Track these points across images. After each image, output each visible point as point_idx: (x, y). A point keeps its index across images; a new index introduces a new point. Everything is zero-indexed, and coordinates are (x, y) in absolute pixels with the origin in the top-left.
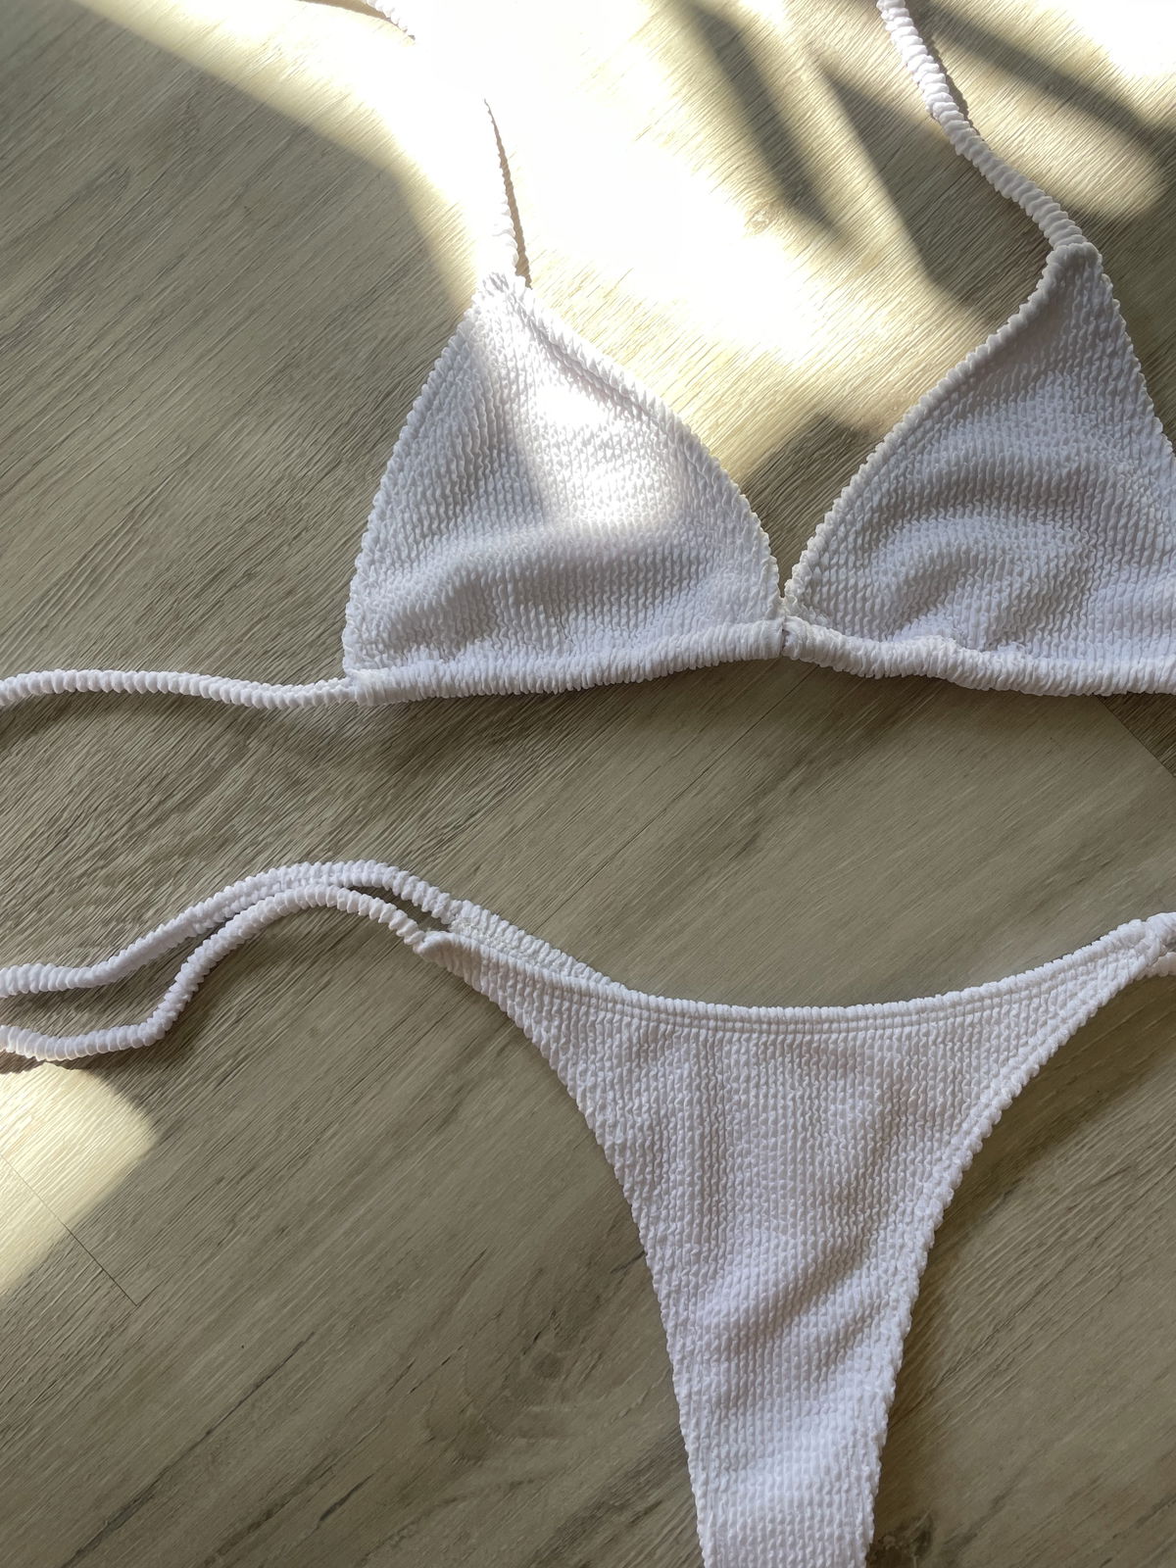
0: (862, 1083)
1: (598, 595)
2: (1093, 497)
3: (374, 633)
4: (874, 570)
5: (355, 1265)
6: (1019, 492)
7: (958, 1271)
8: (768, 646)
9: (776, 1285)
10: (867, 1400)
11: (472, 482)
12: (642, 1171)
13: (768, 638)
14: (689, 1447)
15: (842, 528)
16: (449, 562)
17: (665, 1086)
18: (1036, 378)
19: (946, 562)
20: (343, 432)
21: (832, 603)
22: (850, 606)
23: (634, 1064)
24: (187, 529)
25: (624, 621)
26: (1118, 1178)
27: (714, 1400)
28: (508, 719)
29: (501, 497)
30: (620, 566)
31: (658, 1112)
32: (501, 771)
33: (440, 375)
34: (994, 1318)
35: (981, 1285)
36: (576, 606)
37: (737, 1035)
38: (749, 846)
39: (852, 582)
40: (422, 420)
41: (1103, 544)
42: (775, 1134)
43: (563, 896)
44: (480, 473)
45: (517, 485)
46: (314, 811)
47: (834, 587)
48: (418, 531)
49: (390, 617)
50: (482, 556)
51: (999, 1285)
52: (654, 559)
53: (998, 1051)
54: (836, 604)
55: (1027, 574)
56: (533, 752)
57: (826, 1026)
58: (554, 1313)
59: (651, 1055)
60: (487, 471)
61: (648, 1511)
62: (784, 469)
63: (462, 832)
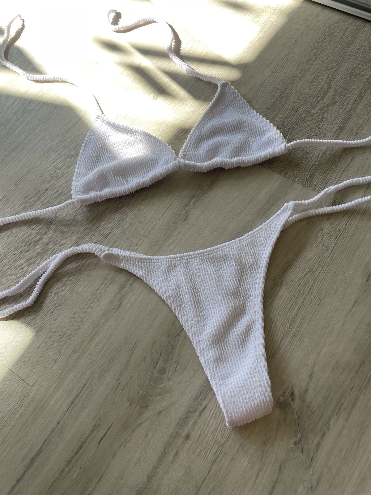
0: (230, 263)
1: (134, 173)
2: (244, 125)
3: (79, 190)
4: (199, 151)
5: (98, 356)
6: (228, 129)
7: (274, 310)
8: (176, 166)
9: (221, 320)
10: (257, 346)
11: (99, 157)
12: (176, 303)
14: (209, 378)
15: (189, 145)
17: (177, 277)
18: (224, 109)
19: (215, 145)
20: (67, 156)
23: (167, 274)
26: (309, 273)
27: (213, 360)
29: (106, 159)
30: (138, 163)
31: (177, 284)
32: (118, 217)
33: (88, 138)
34: (289, 321)
35: (282, 312)
36: (130, 176)
37: (193, 259)
38: (186, 218)
39: (194, 153)
40: (85, 147)
41: (250, 135)
42: (210, 281)
43: (140, 242)
45: (110, 156)
46: (70, 238)
47: (190, 155)
48: (87, 169)
49: (82, 185)
51: (287, 311)
52: (146, 161)
53: (262, 244)
55: (234, 143)
56: (125, 211)
57: (216, 250)
58: (161, 354)
59: (172, 271)
60: (102, 154)
61: (204, 409)
63: (110, 233)
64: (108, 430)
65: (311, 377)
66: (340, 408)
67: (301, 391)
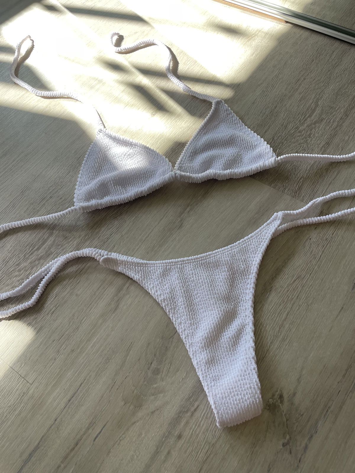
0: (222, 269)
1: (133, 182)
2: (237, 140)
3: (81, 198)
4: (194, 163)
5: (95, 356)
6: (221, 143)
7: (264, 315)
8: (172, 177)
9: (213, 324)
10: (247, 349)
11: (100, 168)
12: (171, 306)
13: (172, 175)
14: (201, 379)
15: (184, 157)
17: (172, 282)
18: (218, 125)
19: (209, 158)
20: (70, 166)
21: (186, 170)
22: (190, 170)
23: (162, 278)
25: (140, 186)
26: (297, 280)
27: (205, 362)
29: (107, 169)
30: (137, 174)
31: (171, 288)
32: (117, 224)
33: (90, 150)
34: (278, 325)
35: (271, 317)
36: (129, 186)
37: (187, 264)
38: (181, 226)
39: (189, 165)
40: (87, 158)
41: (242, 149)
42: (203, 285)
43: (137, 247)
44: (102, 166)
45: (111, 166)
46: (71, 243)
47: (185, 167)
48: (89, 179)
49: (84, 194)
51: (276, 315)
52: (144, 172)
53: (253, 251)
54: (187, 170)
55: (227, 156)
56: (124, 218)
57: (209, 256)
58: (155, 355)
59: (166, 275)
60: (104, 165)
61: (195, 410)
62: (170, 153)
63: (110, 239)
64: (103, 427)
65: (299, 381)
66: (327, 411)
67: (290, 394)
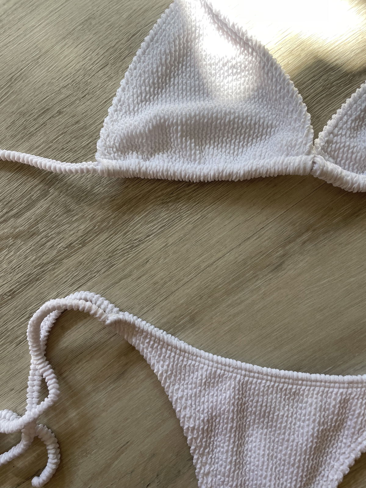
1: (221, 138)
3: (112, 143)
4: (358, 140)
8: (305, 168)
11: (168, 78)
13: (305, 164)
15: (345, 117)
16: (152, 112)
20: (111, 50)
21: (336, 153)
22: (345, 156)
24: (34, 88)
25: (232, 152)
28: (171, 193)
29: (180, 87)
32: (165, 217)
33: (159, 26)
36: (210, 142)
39: (348, 143)
40: (148, 46)
43: (186, 279)
44: (172, 74)
45: (188, 82)
47: (338, 145)
48: (139, 98)
49: (120, 136)
50: (168, 111)
52: (251, 123)
54: (338, 154)
56: (181, 210)
58: (158, 475)
62: (318, 88)
63: (143, 243)
